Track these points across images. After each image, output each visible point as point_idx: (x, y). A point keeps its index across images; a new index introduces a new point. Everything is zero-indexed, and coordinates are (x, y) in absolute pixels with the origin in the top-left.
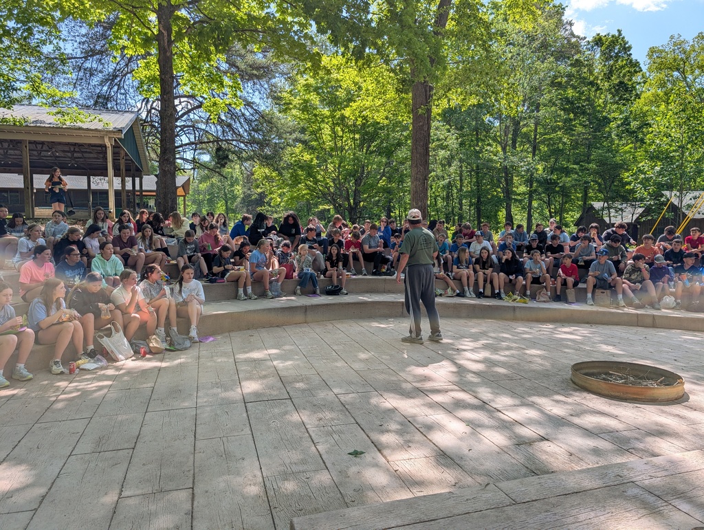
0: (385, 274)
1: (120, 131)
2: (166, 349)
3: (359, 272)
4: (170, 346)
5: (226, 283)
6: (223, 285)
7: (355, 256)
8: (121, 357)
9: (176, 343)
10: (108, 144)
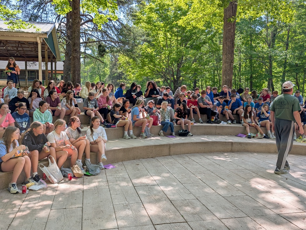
0: (214, 122)
1: (46, 33)
2: (85, 175)
3: (197, 121)
4: (86, 172)
5: (116, 128)
6: (115, 129)
7: (194, 111)
8: (56, 180)
9: (90, 170)
10: (39, 42)
